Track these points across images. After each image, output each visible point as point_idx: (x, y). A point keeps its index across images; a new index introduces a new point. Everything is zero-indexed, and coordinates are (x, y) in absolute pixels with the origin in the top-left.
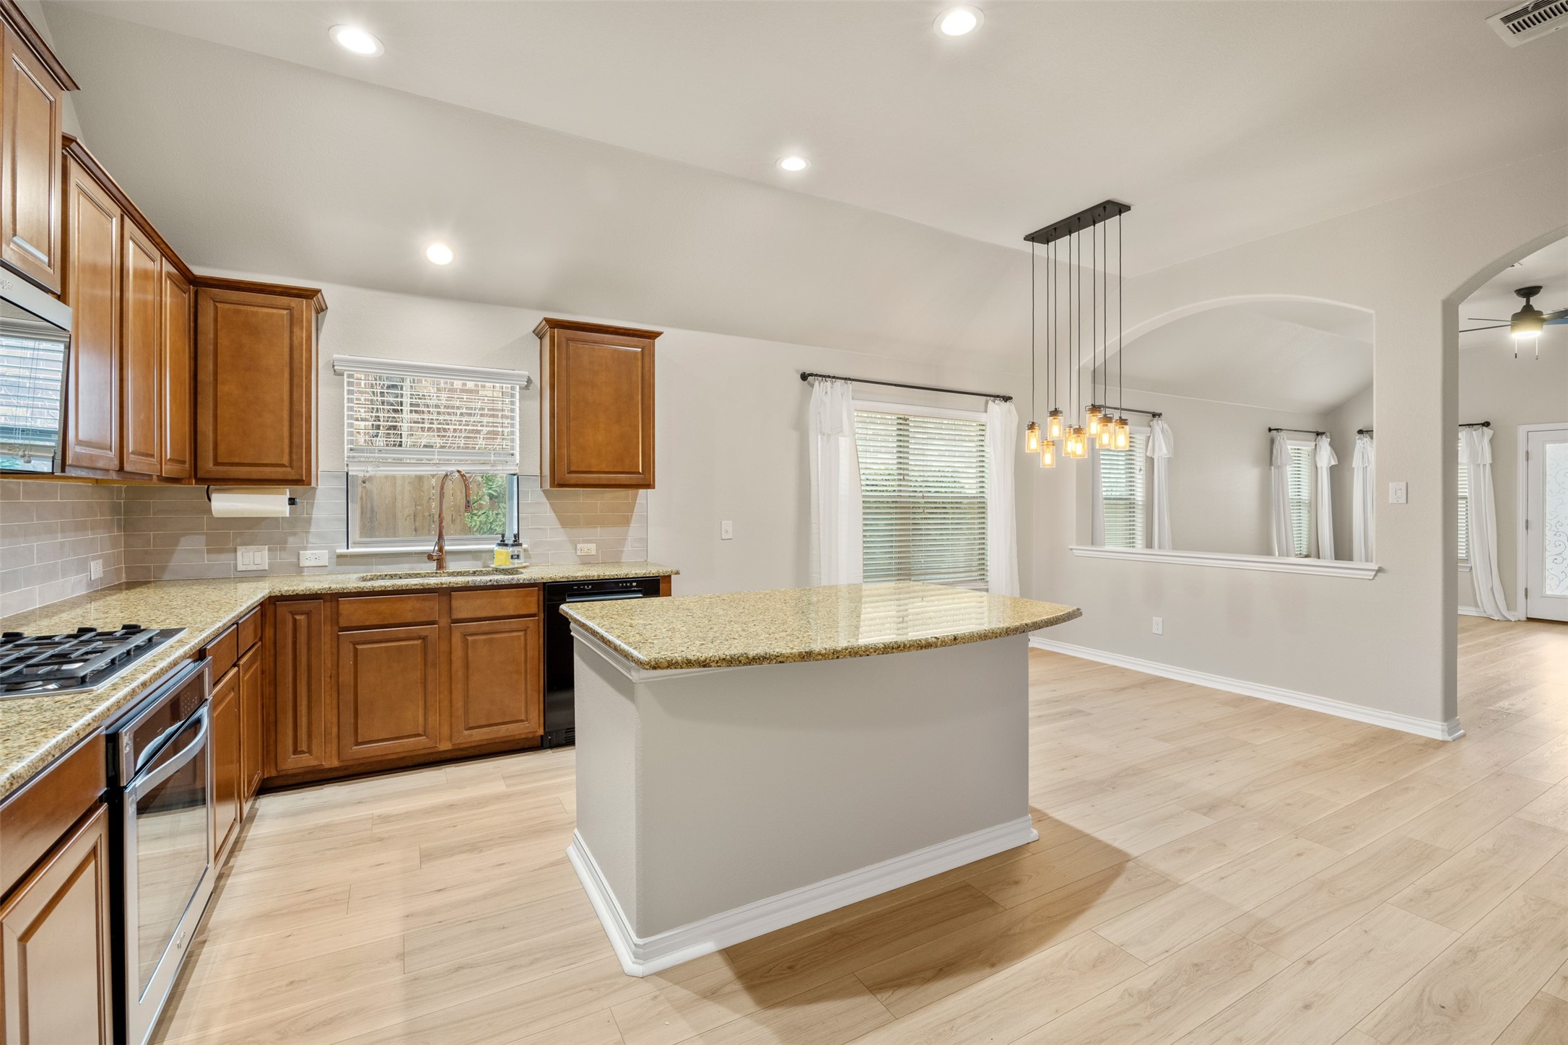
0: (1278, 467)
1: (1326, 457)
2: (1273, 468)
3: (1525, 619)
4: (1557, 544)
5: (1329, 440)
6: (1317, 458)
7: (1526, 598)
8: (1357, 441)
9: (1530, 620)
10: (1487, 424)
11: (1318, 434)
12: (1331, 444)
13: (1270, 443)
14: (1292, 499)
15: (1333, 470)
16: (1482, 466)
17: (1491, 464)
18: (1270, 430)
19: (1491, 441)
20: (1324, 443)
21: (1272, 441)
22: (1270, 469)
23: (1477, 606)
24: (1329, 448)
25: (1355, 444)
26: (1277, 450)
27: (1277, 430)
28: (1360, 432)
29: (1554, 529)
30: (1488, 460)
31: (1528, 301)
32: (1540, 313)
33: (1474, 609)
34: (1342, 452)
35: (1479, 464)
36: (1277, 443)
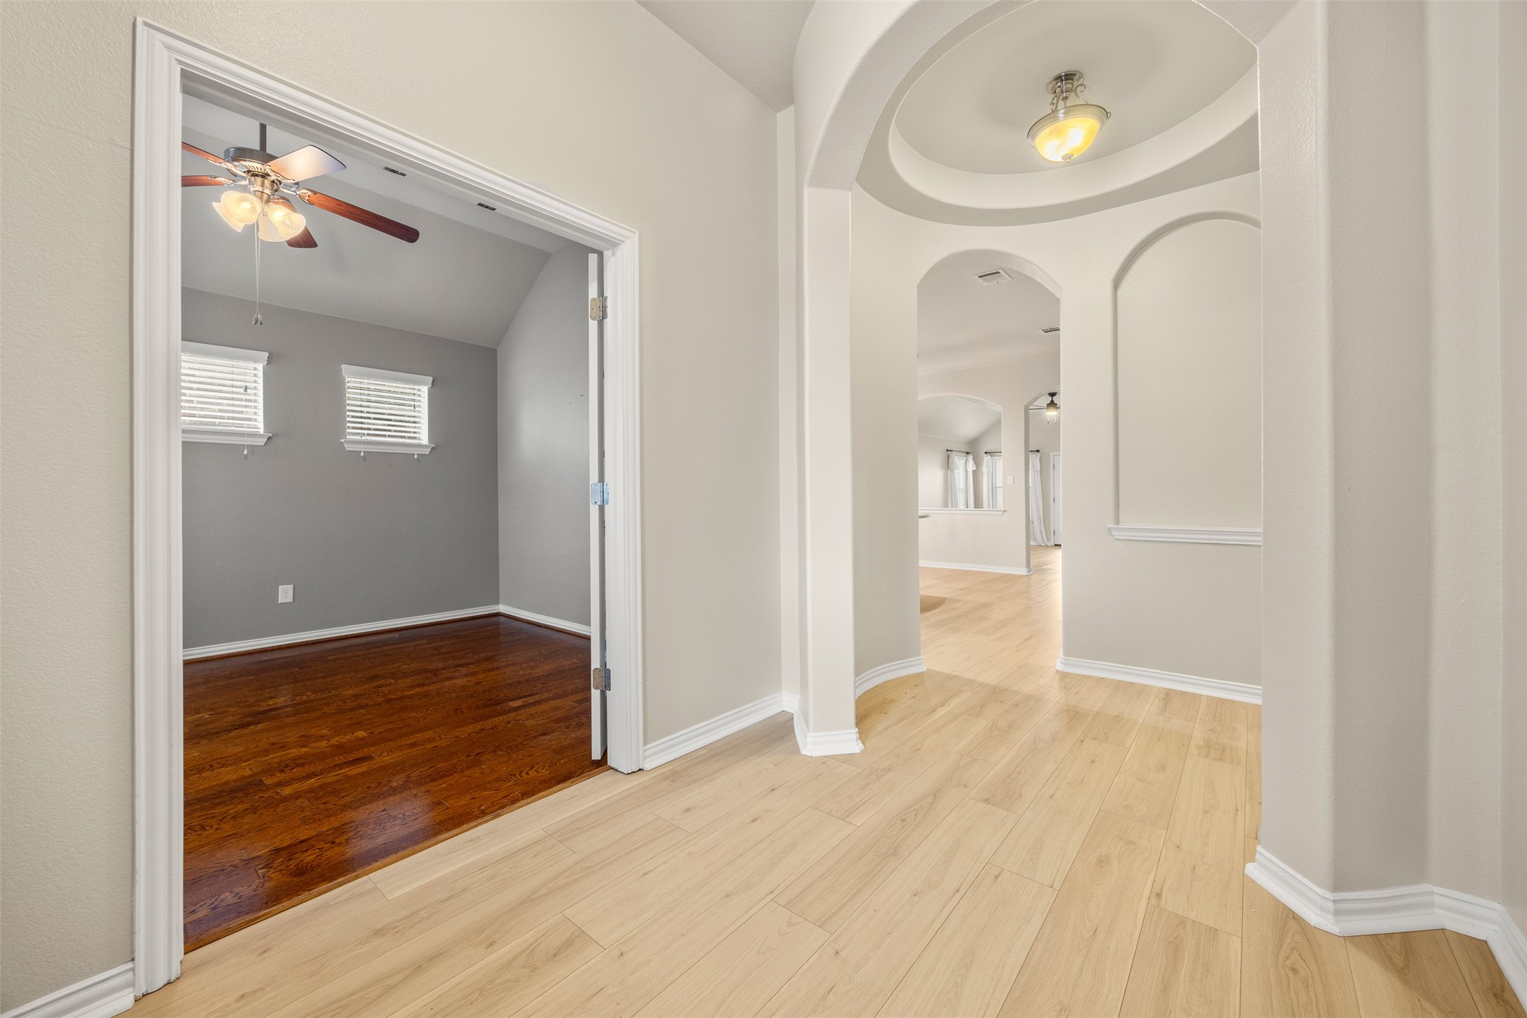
0: (952, 472)
1: (971, 466)
2: (949, 472)
6: (967, 467)
7: (1054, 536)
10: (1038, 451)
11: (967, 453)
12: (973, 459)
14: (957, 487)
15: (974, 471)
18: (948, 451)
19: (1040, 459)
20: (970, 457)
21: (948, 457)
23: (1035, 540)
24: (972, 461)
26: (951, 462)
27: (950, 451)
28: (986, 453)
30: (1039, 469)
31: (1052, 399)
32: (1056, 404)
33: (1034, 542)
34: (978, 463)
35: (1037, 472)
36: (951, 457)
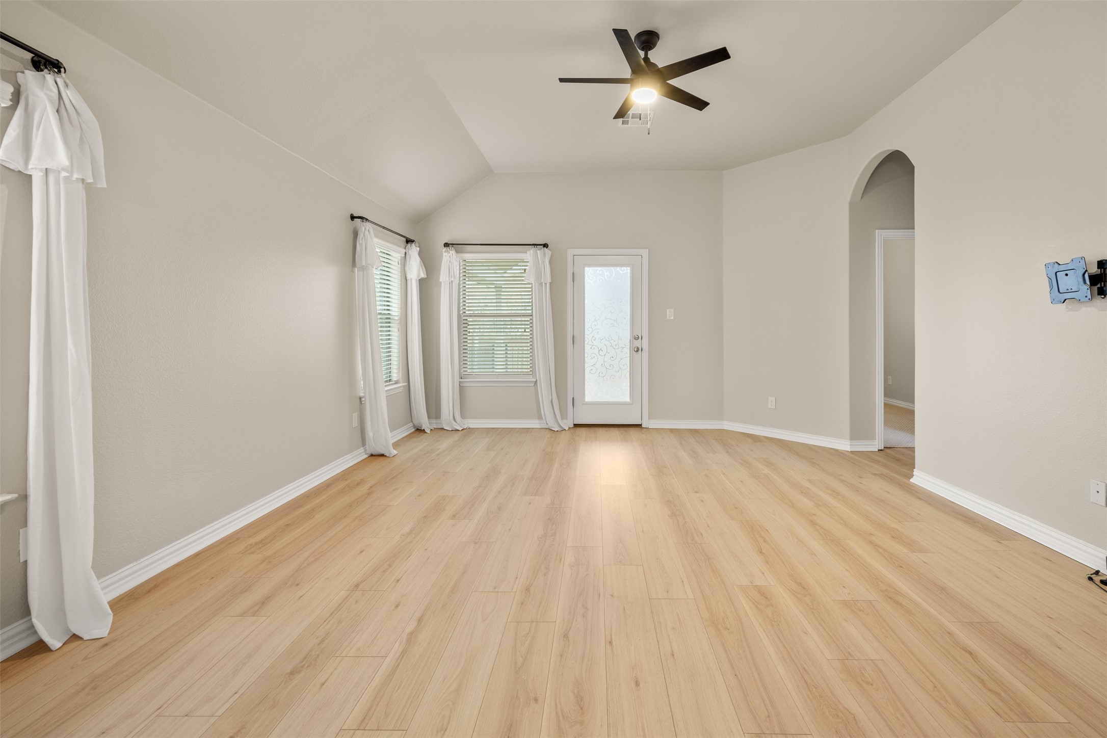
0: (363, 269)
1: (415, 270)
2: (356, 270)
3: (572, 426)
4: (593, 356)
5: (418, 249)
6: (407, 269)
7: (573, 407)
8: (444, 254)
9: (576, 426)
10: (545, 246)
11: (407, 239)
12: (420, 254)
13: (352, 235)
14: (380, 314)
15: (421, 282)
16: (543, 284)
17: (550, 283)
18: (353, 218)
19: (550, 261)
20: (414, 250)
21: (356, 234)
22: (353, 272)
23: (540, 417)
24: (418, 259)
25: (441, 257)
26: (361, 245)
27: (361, 219)
28: (447, 244)
29: (590, 343)
30: (549, 280)
31: (646, 54)
33: (537, 421)
34: (429, 264)
35: (542, 283)
36: (361, 236)
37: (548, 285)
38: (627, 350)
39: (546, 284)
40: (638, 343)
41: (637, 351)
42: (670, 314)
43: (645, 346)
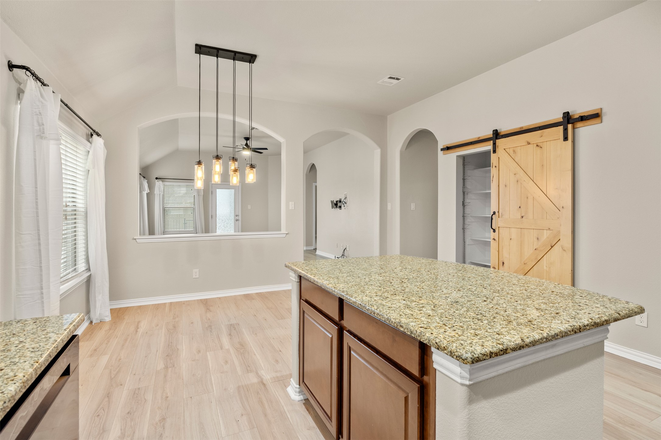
37: (202, 196)
38: (233, 220)
39: (201, 195)
40: (237, 218)
41: (237, 221)
42: (249, 207)
43: (240, 219)
